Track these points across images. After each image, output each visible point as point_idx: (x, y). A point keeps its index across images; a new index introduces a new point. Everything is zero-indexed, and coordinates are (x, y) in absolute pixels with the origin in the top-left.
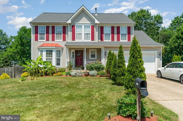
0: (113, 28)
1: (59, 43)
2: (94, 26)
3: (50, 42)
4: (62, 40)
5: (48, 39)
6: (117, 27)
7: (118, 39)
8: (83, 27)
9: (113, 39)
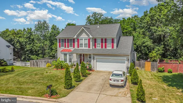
0: (102, 39)
1: (71, 49)
2: (90, 39)
3: (67, 48)
4: (73, 47)
5: (65, 47)
6: (105, 39)
7: (106, 47)
8: (83, 39)
9: (102, 47)
